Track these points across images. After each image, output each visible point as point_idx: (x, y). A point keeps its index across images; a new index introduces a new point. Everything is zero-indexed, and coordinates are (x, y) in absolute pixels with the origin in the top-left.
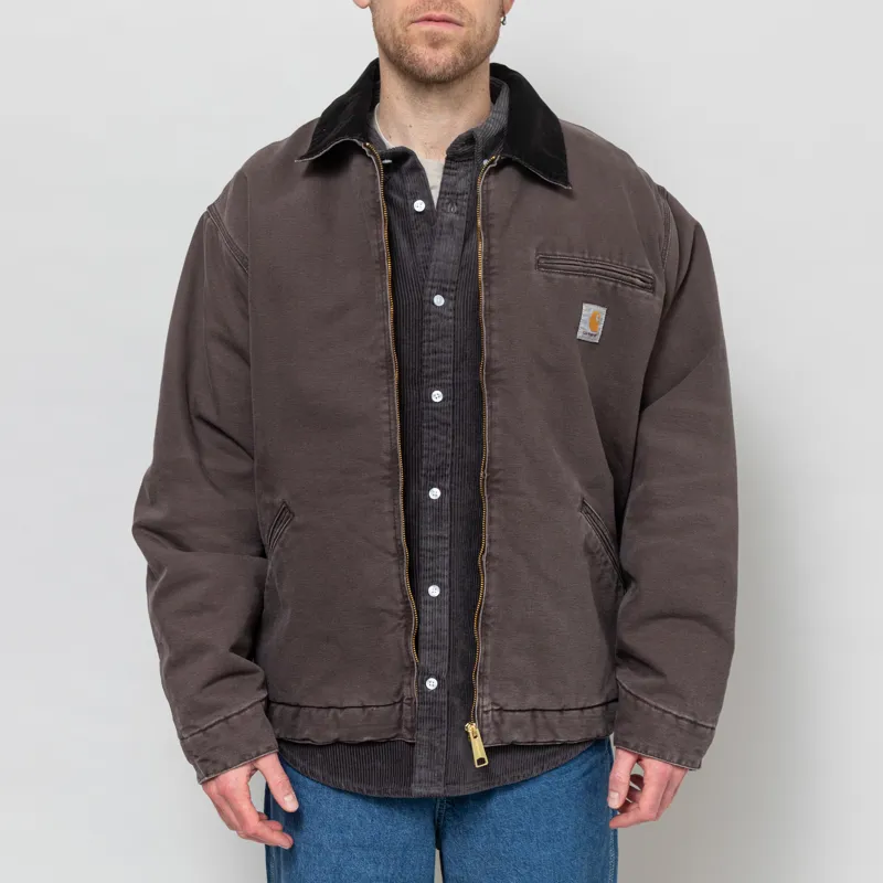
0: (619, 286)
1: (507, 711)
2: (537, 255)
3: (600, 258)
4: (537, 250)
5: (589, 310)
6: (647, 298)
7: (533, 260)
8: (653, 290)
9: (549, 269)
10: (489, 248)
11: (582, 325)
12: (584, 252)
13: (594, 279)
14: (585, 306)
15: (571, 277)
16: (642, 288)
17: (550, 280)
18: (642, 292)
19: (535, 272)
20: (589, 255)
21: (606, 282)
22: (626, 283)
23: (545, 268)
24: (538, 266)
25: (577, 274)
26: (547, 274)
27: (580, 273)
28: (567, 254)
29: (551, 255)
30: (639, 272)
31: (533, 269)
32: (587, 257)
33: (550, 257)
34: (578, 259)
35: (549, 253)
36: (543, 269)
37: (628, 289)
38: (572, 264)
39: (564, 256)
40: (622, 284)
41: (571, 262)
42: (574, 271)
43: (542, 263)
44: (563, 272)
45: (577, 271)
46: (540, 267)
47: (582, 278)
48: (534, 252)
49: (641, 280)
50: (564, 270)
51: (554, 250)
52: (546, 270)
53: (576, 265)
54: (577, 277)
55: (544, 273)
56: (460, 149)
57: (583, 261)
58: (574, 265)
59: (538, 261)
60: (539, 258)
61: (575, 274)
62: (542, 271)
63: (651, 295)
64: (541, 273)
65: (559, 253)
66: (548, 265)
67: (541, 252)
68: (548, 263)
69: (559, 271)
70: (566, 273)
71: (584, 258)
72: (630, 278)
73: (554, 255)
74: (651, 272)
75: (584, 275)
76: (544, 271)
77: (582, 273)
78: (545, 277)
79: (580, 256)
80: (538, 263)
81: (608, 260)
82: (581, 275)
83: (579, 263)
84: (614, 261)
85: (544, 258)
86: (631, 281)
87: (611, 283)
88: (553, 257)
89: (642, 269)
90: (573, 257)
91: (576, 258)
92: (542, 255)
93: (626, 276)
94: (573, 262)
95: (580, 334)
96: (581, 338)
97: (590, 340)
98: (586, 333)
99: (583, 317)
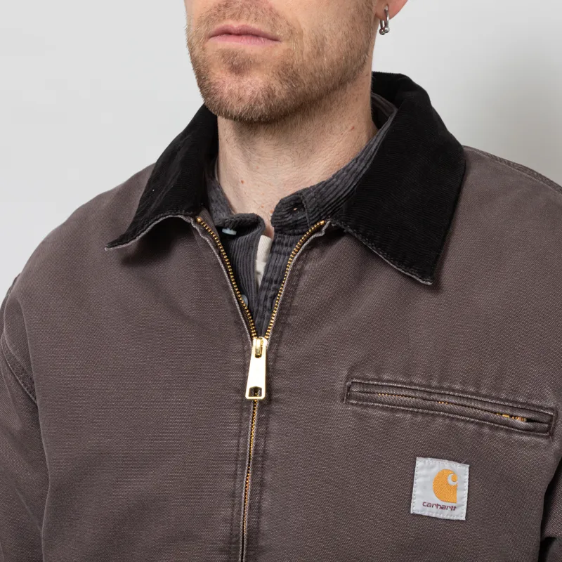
0: (486, 430)
2: (347, 379)
3: (458, 387)
4: (352, 369)
5: (427, 470)
6: (536, 446)
7: (339, 386)
8: (549, 433)
9: (365, 401)
10: (275, 361)
11: (417, 491)
12: (431, 378)
13: (440, 420)
14: (420, 463)
15: (401, 415)
16: (527, 431)
17: (362, 418)
18: (525, 438)
19: (338, 406)
20: (440, 382)
21: (461, 425)
22: (497, 425)
23: (358, 399)
24: (347, 396)
25: (412, 411)
26: (359, 410)
27: (416, 410)
28: (401, 379)
29: (373, 380)
30: (526, 407)
31: (339, 401)
32: (434, 383)
33: (371, 382)
34: (418, 388)
35: (370, 375)
36: (354, 402)
37: (501, 434)
38: (406, 396)
39: (395, 382)
40: (491, 428)
41: (404, 393)
42: (407, 406)
43: (355, 392)
44: (387, 408)
45: (413, 407)
46: (349, 397)
47: (419, 418)
48: (345, 373)
49: (529, 420)
50: (389, 404)
51: (379, 370)
52: (360, 403)
53: (412, 397)
54: (409, 416)
55: (355, 408)
56: (290, 218)
57: (426, 392)
58: (409, 397)
59: (349, 388)
60: (350, 383)
61: (407, 411)
62: (352, 404)
63: (544, 441)
64: (350, 408)
65: (385, 377)
66: (365, 395)
67: (356, 374)
68: (365, 392)
69: (381, 405)
70: (392, 408)
71: (429, 386)
72: (506, 417)
73: (377, 380)
74: (551, 405)
75: (422, 413)
76: (356, 404)
77: (420, 410)
78: (355, 413)
79: (424, 382)
80: (348, 391)
81: (472, 389)
82: (417, 412)
83: (418, 394)
84: (484, 392)
85: (360, 383)
86: (506, 424)
87: (471, 427)
88: (375, 383)
89: (534, 402)
90: (411, 383)
91: (415, 385)
92: (357, 378)
93: (497, 416)
94: (408, 393)
95: (417, 507)
96: (419, 513)
97: (446, 515)
98: (430, 505)
99: (418, 481)
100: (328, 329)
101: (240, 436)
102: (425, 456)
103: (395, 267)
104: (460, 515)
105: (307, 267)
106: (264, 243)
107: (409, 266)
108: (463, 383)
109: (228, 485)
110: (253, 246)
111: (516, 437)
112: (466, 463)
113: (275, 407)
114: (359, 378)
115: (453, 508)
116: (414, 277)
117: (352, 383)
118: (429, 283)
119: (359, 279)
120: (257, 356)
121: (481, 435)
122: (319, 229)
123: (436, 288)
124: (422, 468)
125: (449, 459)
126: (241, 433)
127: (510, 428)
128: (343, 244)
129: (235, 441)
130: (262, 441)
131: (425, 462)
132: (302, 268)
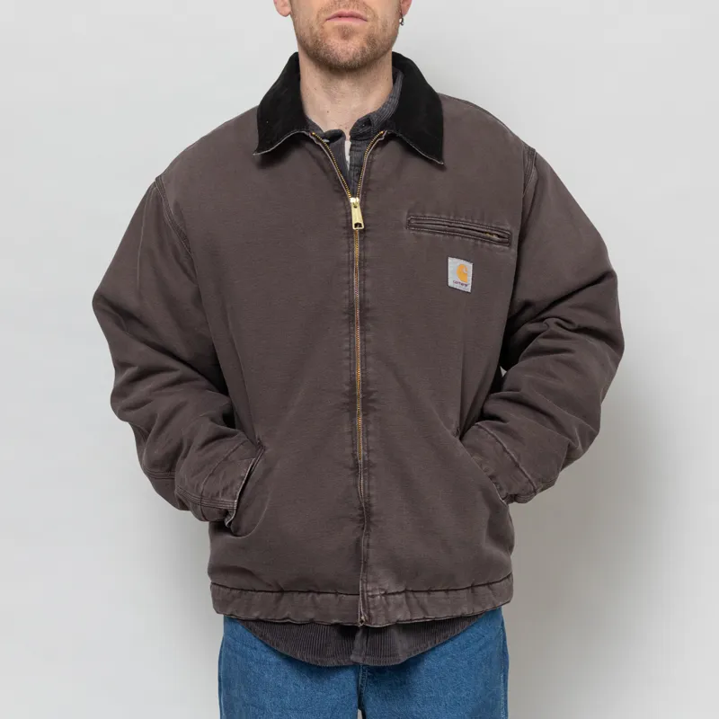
0: (479, 243)
1: (389, 594)
2: (409, 216)
3: (463, 219)
4: (409, 212)
5: (454, 263)
6: (504, 251)
7: (404, 220)
8: (509, 244)
9: (419, 228)
12: (449, 215)
13: (457, 238)
14: (451, 260)
15: (438, 235)
16: (499, 242)
17: (419, 238)
18: (498, 246)
19: (405, 231)
20: (455, 217)
21: (467, 240)
22: (485, 240)
23: (415, 227)
24: (409, 225)
25: (443, 234)
26: (416, 233)
28: (435, 216)
29: (421, 216)
30: (497, 229)
31: (405, 229)
32: (452, 218)
33: (420, 218)
34: (444, 220)
35: (419, 214)
37: (486, 244)
38: (439, 225)
39: (433, 217)
40: (481, 241)
41: (438, 223)
42: (440, 230)
43: (413, 223)
44: (431, 231)
45: (443, 231)
47: (447, 237)
48: (406, 214)
49: (499, 236)
50: (432, 229)
51: (424, 211)
52: (416, 229)
53: (443, 225)
54: (441, 236)
55: (414, 232)
56: (361, 131)
57: (449, 222)
58: (441, 225)
59: (409, 221)
60: (410, 219)
61: (441, 233)
62: (412, 230)
63: (507, 248)
64: (412, 232)
65: (427, 215)
66: (418, 225)
67: (412, 214)
68: (418, 223)
69: (427, 230)
70: (433, 231)
71: (450, 219)
72: (488, 235)
74: (508, 228)
75: (448, 234)
76: (414, 230)
77: (447, 232)
78: (414, 235)
79: (447, 217)
80: (409, 223)
81: (471, 220)
82: (446, 234)
83: (445, 224)
84: (476, 222)
85: (414, 218)
86: (489, 239)
87: (472, 241)
88: (423, 218)
89: (501, 227)
90: (442, 218)
92: (413, 216)
94: (440, 223)
95: (451, 283)
96: (452, 287)
97: (462, 288)
98: (456, 283)
99: (450, 269)
101: (349, 252)
102: (453, 257)
103: (424, 155)
104: (469, 289)
106: (348, 144)
107: (431, 154)
108: (466, 218)
109: (346, 279)
110: (342, 146)
111: (494, 246)
112: (470, 261)
113: (368, 234)
115: (465, 285)
116: (435, 160)
118: (443, 163)
120: (355, 207)
121: (477, 245)
122: (380, 136)
123: (442, 168)
124: (451, 263)
125: (464, 259)
126: (350, 249)
128: (393, 145)
129: (347, 255)
130: (362, 252)
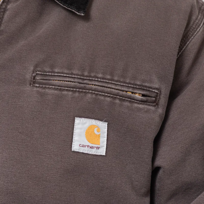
0: (117, 101)
2: (33, 72)
3: (100, 75)
4: (36, 66)
5: (81, 125)
6: (147, 111)
7: (28, 76)
8: (156, 103)
9: (44, 85)
12: (84, 70)
13: (89, 95)
14: (78, 121)
15: (65, 93)
16: (142, 102)
17: (42, 95)
18: (141, 106)
19: (28, 88)
20: (89, 73)
21: (102, 98)
22: (123, 98)
23: (40, 83)
24: (33, 82)
25: (72, 90)
26: (40, 90)
27: (75, 89)
28: (66, 71)
29: (49, 72)
30: (142, 88)
31: (28, 85)
32: (86, 74)
33: (47, 74)
34: (76, 76)
35: (47, 69)
36: (38, 85)
37: (127, 104)
38: (68, 81)
39: (62, 73)
40: (120, 100)
41: (67, 79)
42: (69, 87)
43: (38, 79)
44: (58, 88)
45: (73, 88)
46: (34, 83)
47: (77, 94)
48: (32, 68)
49: (143, 95)
50: (59, 86)
51: (52, 67)
52: (41, 86)
53: (73, 82)
54: (70, 93)
55: (38, 89)
57: (81, 78)
58: (71, 82)
59: (34, 77)
60: (35, 74)
61: (70, 90)
62: (36, 87)
63: (153, 108)
64: (35, 89)
66: (44, 81)
67: (38, 69)
68: (44, 80)
69: (53, 87)
70: (60, 88)
71: (83, 75)
72: (129, 94)
73: (51, 72)
74: (157, 86)
75: (79, 91)
76: (39, 87)
77: (78, 90)
78: (38, 92)
79: (80, 73)
80: (34, 79)
81: (109, 77)
82: (76, 91)
83: (76, 80)
84: (116, 78)
85: (41, 74)
86: (130, 97)
87: (108, 99)
88: (50, 74)
89: (147, 84)
90: (72, 74)
91: (74, 75)
92: (39, 71)
93: (124, 93)
94: (70, 79)
95: (76, 147)
96: (77, 151)
97: (93, 152)
98: (84, 146)
99: (76, 131)
100: (22, 43)
102: (80, 117)
103: (62, 5)
105: (9, 7)
107: (71, 5)
108: (103, 73)
111: (136, 105)
112: (105, 121)
114: (40, 71)
115: (98, 148)
116: (74, 11)
117: (37, 74)
118: (82, 14)
119: (41, 13)
121: (114, 104)
124: (79, 124)
125: (96, 119)
127: (132, 100)
131: (80, 120)
132: (6, 7)
